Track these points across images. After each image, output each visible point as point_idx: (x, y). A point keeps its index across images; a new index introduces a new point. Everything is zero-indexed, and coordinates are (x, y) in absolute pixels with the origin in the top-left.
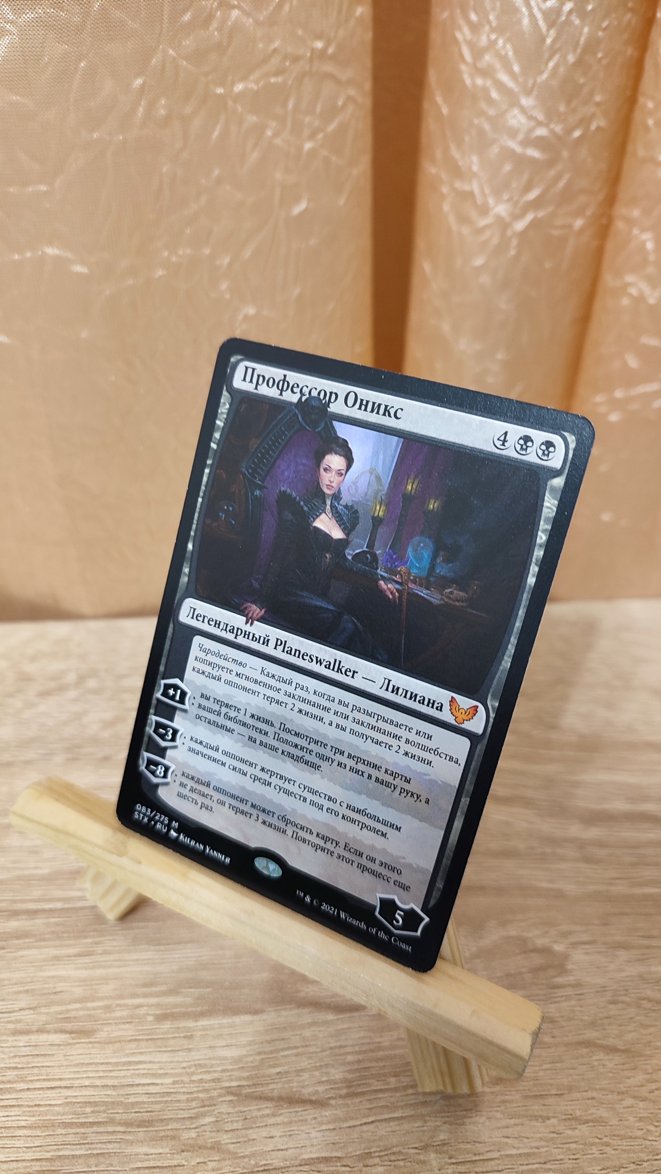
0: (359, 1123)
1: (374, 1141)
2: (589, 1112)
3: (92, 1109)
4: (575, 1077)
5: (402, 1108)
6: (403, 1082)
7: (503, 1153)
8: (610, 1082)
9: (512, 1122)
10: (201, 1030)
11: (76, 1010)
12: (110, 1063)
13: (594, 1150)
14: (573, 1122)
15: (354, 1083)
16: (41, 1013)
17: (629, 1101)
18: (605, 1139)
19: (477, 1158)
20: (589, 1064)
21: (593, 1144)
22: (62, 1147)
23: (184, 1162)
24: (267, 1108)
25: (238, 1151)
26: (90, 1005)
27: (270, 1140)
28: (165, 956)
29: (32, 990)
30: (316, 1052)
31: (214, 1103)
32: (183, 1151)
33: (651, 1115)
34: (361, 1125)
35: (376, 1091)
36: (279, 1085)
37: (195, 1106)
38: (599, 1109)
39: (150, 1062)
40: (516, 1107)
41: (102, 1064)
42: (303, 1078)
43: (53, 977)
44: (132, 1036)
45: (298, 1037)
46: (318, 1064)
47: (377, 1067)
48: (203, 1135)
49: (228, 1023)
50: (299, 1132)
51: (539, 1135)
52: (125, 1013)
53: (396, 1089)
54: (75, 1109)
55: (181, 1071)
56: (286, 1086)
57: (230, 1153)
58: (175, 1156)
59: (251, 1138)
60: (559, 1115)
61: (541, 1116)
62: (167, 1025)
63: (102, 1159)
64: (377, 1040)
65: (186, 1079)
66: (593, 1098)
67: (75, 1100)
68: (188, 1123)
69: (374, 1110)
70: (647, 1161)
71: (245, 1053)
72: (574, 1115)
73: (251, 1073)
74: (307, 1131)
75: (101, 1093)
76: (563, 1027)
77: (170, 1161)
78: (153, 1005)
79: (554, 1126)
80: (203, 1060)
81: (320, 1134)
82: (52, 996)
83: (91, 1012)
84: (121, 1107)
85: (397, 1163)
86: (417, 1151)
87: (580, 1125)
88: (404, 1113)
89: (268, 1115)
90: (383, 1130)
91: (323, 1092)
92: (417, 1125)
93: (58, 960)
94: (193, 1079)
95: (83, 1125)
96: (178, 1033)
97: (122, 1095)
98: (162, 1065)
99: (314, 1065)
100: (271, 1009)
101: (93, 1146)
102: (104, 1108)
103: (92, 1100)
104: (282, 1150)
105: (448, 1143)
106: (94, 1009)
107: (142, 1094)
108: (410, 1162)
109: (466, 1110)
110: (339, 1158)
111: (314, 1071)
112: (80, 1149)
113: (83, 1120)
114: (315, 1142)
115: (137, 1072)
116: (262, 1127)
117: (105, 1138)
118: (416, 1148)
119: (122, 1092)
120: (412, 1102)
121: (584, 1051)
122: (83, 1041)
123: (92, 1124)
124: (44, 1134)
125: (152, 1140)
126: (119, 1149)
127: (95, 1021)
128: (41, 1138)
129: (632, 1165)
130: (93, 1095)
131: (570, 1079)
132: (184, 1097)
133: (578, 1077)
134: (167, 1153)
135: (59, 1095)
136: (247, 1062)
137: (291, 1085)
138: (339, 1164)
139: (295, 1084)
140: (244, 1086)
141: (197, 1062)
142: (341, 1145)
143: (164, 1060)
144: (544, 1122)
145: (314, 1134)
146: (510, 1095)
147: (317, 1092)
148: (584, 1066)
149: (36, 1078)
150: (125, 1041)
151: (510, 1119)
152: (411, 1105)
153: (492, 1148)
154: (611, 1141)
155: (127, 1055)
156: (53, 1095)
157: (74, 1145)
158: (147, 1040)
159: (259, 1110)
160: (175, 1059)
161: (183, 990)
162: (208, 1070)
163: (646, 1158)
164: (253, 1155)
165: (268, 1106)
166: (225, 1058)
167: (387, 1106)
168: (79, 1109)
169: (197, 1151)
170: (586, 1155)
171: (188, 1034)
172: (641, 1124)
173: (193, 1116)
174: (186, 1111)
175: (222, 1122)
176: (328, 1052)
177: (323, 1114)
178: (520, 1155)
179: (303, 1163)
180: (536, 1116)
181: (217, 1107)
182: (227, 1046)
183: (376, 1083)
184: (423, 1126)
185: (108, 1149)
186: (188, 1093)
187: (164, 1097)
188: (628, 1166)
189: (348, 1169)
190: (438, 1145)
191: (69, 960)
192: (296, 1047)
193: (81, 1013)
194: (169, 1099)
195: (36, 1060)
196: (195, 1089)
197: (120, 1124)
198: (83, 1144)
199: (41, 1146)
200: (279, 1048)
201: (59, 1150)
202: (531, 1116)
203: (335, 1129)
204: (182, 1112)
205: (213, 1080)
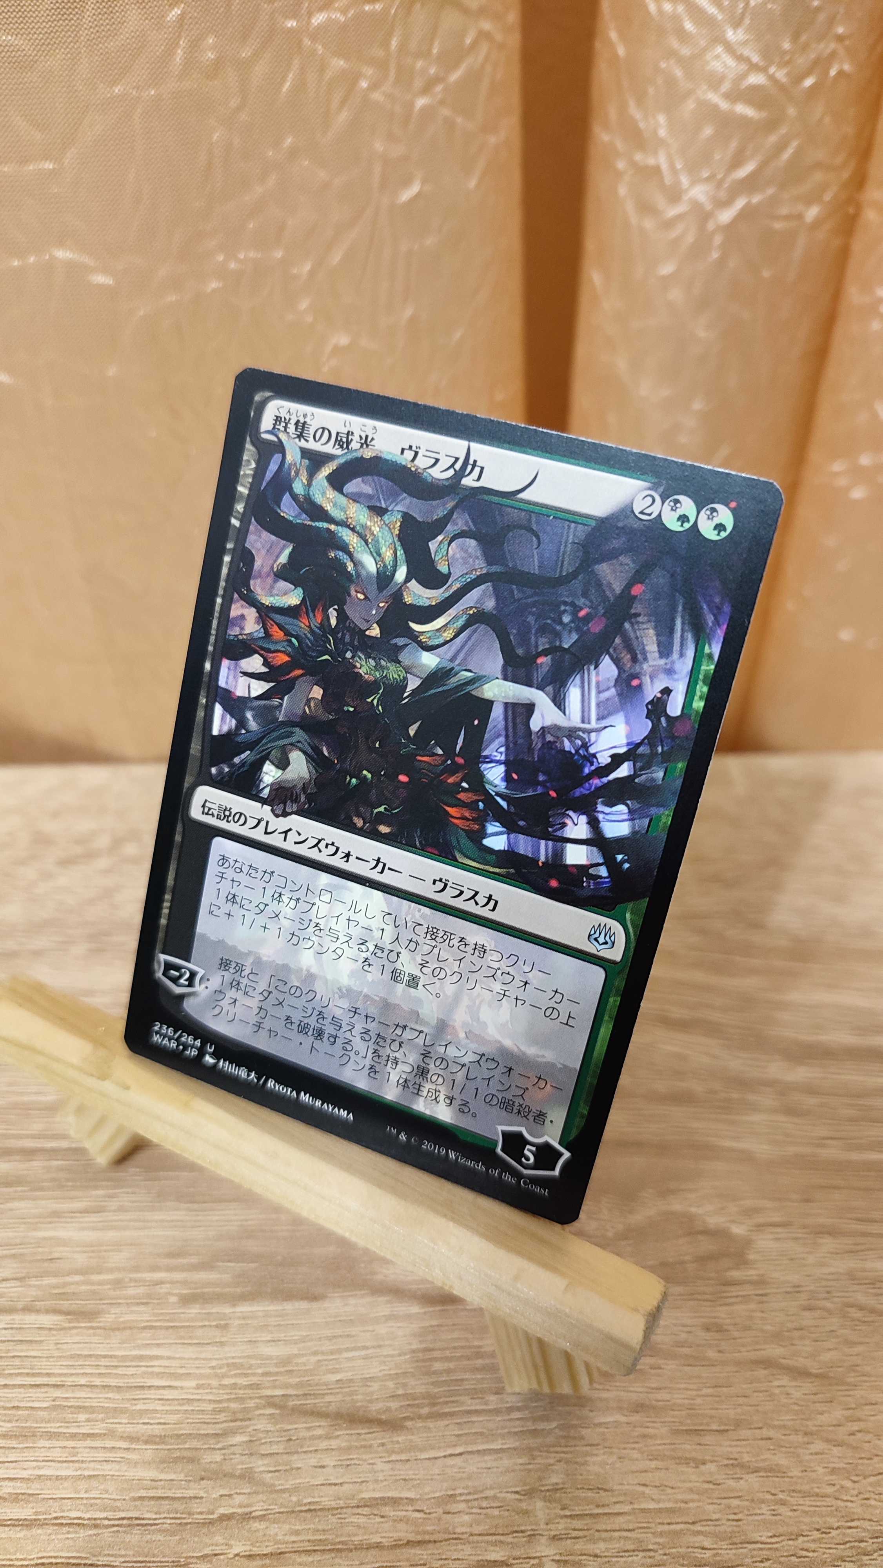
0: (443, 1454)
1: (461, 1479)
2: (762, 1457)
3: (87, 1416)
4: (745, 1408)
5: (503, 1436)
6: (507, 1402)
7: (636, 1506)
8: (795, 1417)
9: (653, 1464)
10: (239, 1318)
11: (77, 1283)
12: (115, 1357)
13: (765, 1509)
14: (738, 1470)
15: (441, 1400)
16: (30, 1286)
17: (818, 1446)
18: (781, 1496)
19: (600, 1511)
20: (767, 1391)
21: (763, 1502)
22: (44, 1463)
23: (202, 1494)
24: (320, 1427)
25: (276, 1483)
26: (96, 1278)
27: (320, 1470)
28: (200, 1218)
29: (21, 1255)
30: (393, 1356)
31: (249, 1416)
32: (203, 1479)
33: (848, 1466)
34: (445, 1457)
35: (469, 1412)
36: (339, 1397)
37: (224, 1419)
38: (775, 1454)
39: (169, 1358)
40: (660, 1444)
41: (105, 1357)
42: (371, 1389)
43: (49, 1239)
44: (148, 1321)
45: (368, 1334)
46: (393, 1372)
47: (473, 1379)
48: (231, 1459)
49: (276, 1310)
50: (361, 1462)
51: (689, 1485)
52: (141, 1290)
53: (497, 1412)
54: (64, 1415)
55: (208, 1371)
56: (348, 1399)
57: (264, 1484)
58: (192, 1484)
59: (295, 1466)
60: (719, 1459)
61: (694, 1460)
62: (194, 1310)
63: (94, 1483)
64: (476, 1343)
65: (214, 1383)
66: (770, 1439)
67: (66, 1404)
68: (212, 1441)
69: (464, 1438)
70: (837, 1529)
71: (296, 1352)
72: (739, 1461)
73: (302, 1379)
74: (371, 1461)
75: (101, 1396)
76: (734, 1339)
77: (184, 1491)
78: (177, 1282)
79: (711, 1474)
80: (239, 1358)
81: (388, 1466)
82: (46, 1264)
83: (96, 1287)
84: (125, 1416)
85: (489, 1511)
86: (518, 1496)
87: (748, 1473)
88: (506, 1443)
89: (320, 1437)
90: (473, 1465)
91: (396, 1410)
92: (521, 1461)
93: (59, 1217)
94: (223, 1383)
95: (73, 1436)
96: (209, 1321)
97: (128, 1400)
98: (183, 1362)
99: (386, 1373)
100: (336, 1295)
101: (84, 1465)
102: (103, 1415)
103: (87, 1404)
104: (335, 1484)
105: (562, 1488)
106: (100, 1283)
107: (155, 1399)
108: (508, 1510)
109: (591, 1445)
110: (411, 1501)
111: (387, 1380)
112: (67, 1468)
113: (74, 1430)
114: (381, 1477)
115: (150, 1370)
116: (311, 1451)
117: (101, 1455)
118: (517, 1493)
119: (128, 1396)
120: (516, 1430)
121: (762, 1373)
122: (83, 1325)
123: (86, 1436)
124: (21, 1446)
125: (163, 1461)
126: (119, 1470)
127: (101, 1300)
128: (18, 1451)
129: (815, 1532)
130: (90, 1398)
131: (739, 1410)
132: (210, 1407)
133: (749, 1408)
134: (181, 1480)
135: (45, 1395)
136: (297, 1364)
137: (355, 1397)
138: (410, 1508)
139: (360, 1397)
140: (291, 1396)
141: (231, 1361)
142: (416, 1482)
143: (187, 1355)
144: (697, 1467)
145: (380, 1466)
146: (653, 1428)
147: (388, 1410)
148: (761, 1394)
149: (17, 1371)
150: (138, 1328)
151: (651, 1460)
152: (516, 1433)
153: (621, 1499)
154: (788, 1498)
155: (139, 1347)
156: (37, 1395)
157: (59, 1462)
158: (167, 1328)
159: (308, 1429)
160: (203, 1356)
161: (220, 1264)
162: (245, 1372)
163: (836, 1525)
164: (296, 1489)
165: (322, 1424)
166: (269, 1358)
167: (481, 1434)
168: (71, 1416)
169: (221, 1479)
170: (751, 1515)
171: (222, 1322)
172: (834, 1477)
173: (219, 1432)
174: (211, 1425)
175: (258, 1443)
176: (408, 1357)
177: (395, 1439)
178: (660, 1511)
179: (362, 1504)
180: (686, 1458)
181: (252, 1422)
182: (274, 1341)
183: (469, 1402)
184: (530, 1464)
185: (103, 1470)
186: (214, 1401)
187: (183, 1404)
188: (810, 1533)
189: (421, 1515)
190: (548, 1490)
191: (72, 1217)
192: (365, 1348)
193: (83, 1288)
194: (190, 1408)
195: (19, 1347)
196: (226, 1397)
197: (122, 1438)
198: (73, 1462)
199: (16, 1462)
200: (342, 1347)
201: (39, 1468)
202: (679, 1458)
203: (408, 1460)
204: (205, 1426)
205: (251, 1386)
